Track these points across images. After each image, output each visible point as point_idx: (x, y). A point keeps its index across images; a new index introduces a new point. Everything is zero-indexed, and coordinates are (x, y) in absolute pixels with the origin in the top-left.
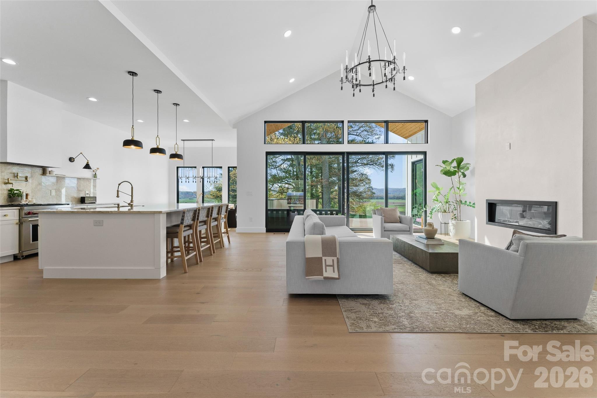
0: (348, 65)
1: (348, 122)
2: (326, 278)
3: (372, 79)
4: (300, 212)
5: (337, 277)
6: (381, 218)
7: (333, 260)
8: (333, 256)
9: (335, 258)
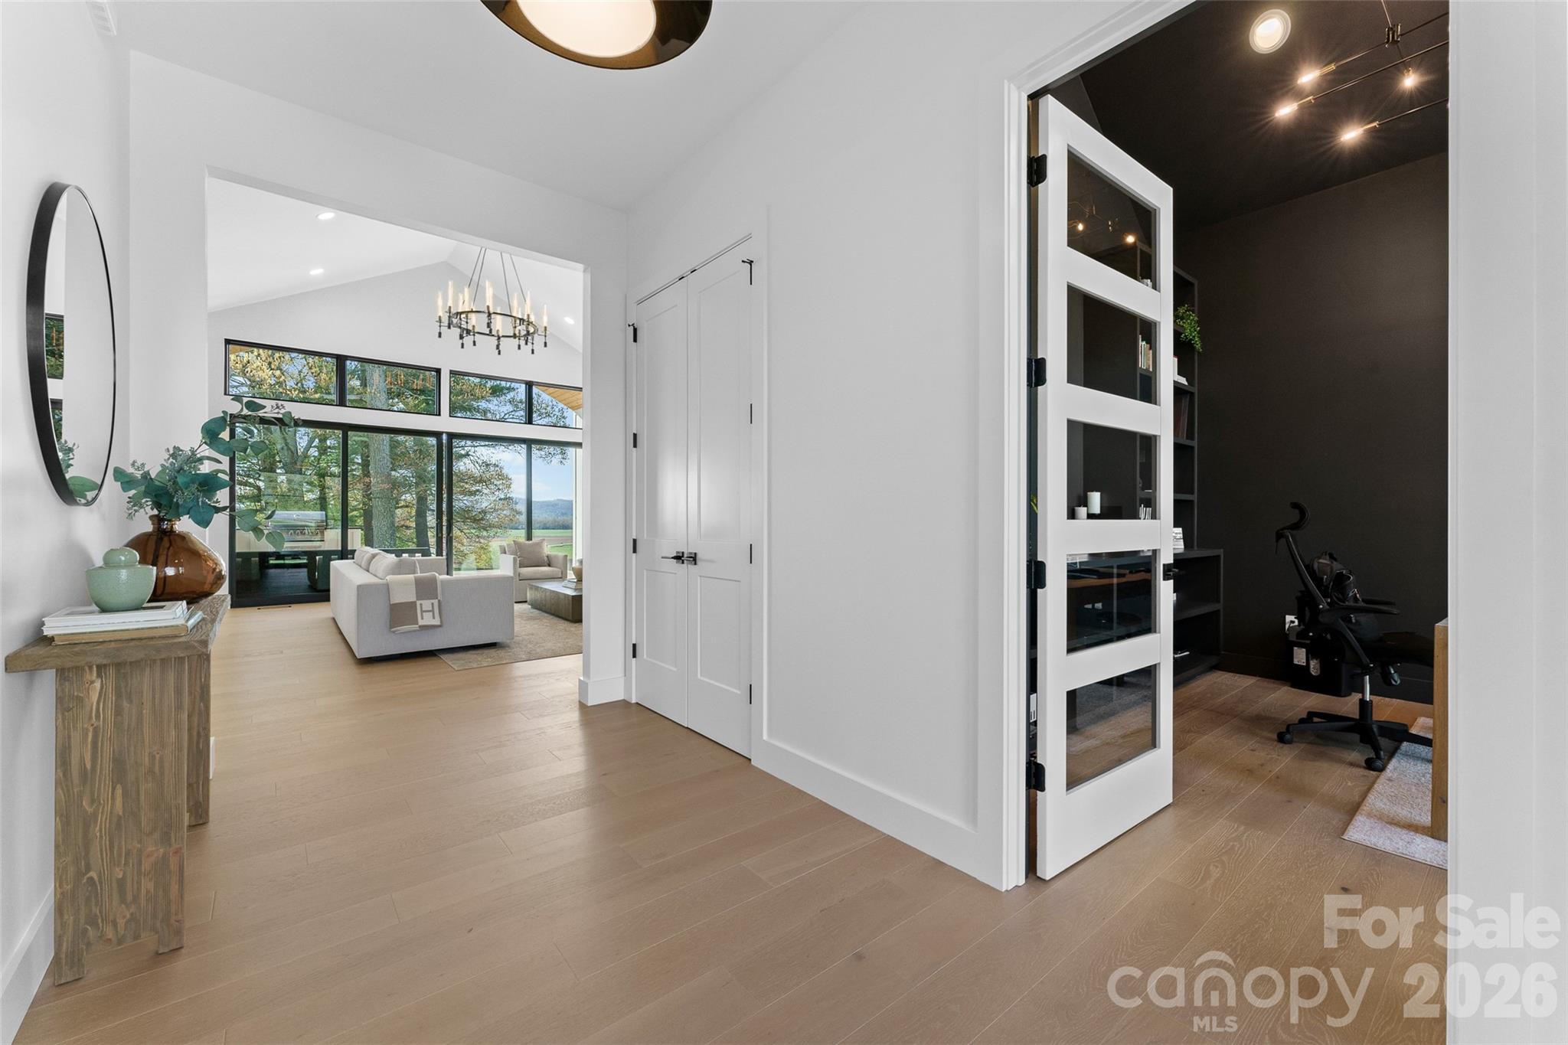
0: (451, 306)
1: (450, 373)
2: (424, 627)
4: (340, 555)
5: (438, 623)
6: (514, 558)
7: (433, 604)
8: (434, 599)
9: (436, 602)
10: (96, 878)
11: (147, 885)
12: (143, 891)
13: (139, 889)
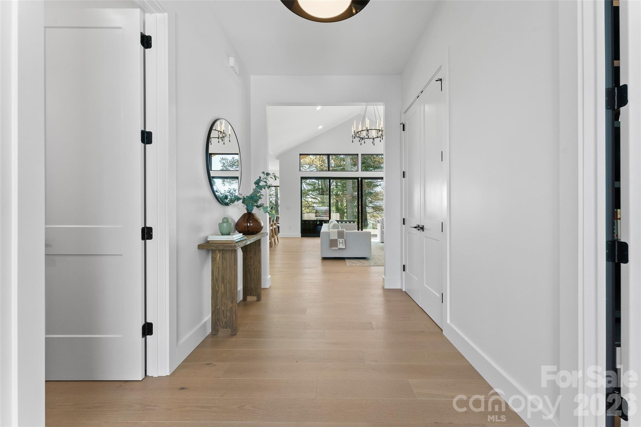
0: (355, 130)
1: (362, 155)
2: (340, 249)
3: (372, 135)
4: (327, 222)
5: (344, 248)
8: (343, 239)
9: (344, 240)
10: (219, 308)
11: (229, 314)
12: (228, 315)
13: (227, 315)
